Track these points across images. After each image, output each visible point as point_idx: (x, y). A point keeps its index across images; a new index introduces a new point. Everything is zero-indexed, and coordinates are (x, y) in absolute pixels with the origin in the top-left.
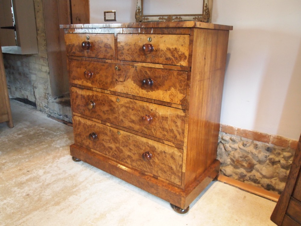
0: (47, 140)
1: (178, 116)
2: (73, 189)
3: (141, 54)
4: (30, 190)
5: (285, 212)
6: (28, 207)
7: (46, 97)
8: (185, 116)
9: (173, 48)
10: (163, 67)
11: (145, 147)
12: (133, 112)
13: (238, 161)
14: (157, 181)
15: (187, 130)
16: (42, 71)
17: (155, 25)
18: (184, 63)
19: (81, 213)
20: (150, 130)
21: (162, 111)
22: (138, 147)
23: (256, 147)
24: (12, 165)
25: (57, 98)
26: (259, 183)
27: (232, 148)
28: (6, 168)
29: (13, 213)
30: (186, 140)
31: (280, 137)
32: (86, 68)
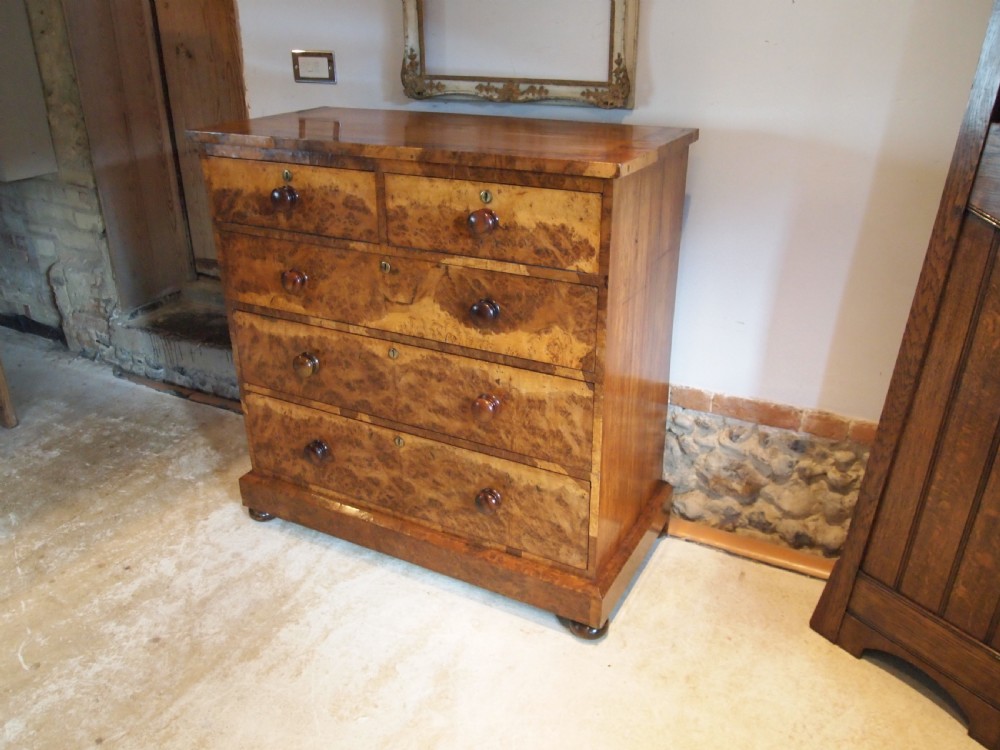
0: (145, 458)
1: (573, 398)
2: (281, 605)
3: (461, 234)
4: (156, 625)
5: (844, 609)
6: (171, 676)
7: (102, 310)
8: (594, 400)
9: (554, 226)
10: (528, 271)
11: (481, 476)
12: (442, 386)
13: (717, 479)
14: (519, 563)
15: (601, 432)
16: (76, 228)
17: (501, 162)
18: (588, 266)
19: (327, 672)
20: (494, 432)
21: (527, 385)
22: (460, 476)
23: (764, 440)
24: (68, 555)
25: (139, 312)
26: (774, 531)
27: (702, 446)
28: (52, 564)
29: (134, 697)
30: (597, 457)
31: (827, 414)
32: (282, 260)
